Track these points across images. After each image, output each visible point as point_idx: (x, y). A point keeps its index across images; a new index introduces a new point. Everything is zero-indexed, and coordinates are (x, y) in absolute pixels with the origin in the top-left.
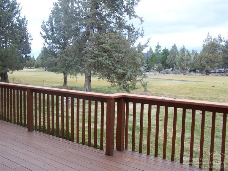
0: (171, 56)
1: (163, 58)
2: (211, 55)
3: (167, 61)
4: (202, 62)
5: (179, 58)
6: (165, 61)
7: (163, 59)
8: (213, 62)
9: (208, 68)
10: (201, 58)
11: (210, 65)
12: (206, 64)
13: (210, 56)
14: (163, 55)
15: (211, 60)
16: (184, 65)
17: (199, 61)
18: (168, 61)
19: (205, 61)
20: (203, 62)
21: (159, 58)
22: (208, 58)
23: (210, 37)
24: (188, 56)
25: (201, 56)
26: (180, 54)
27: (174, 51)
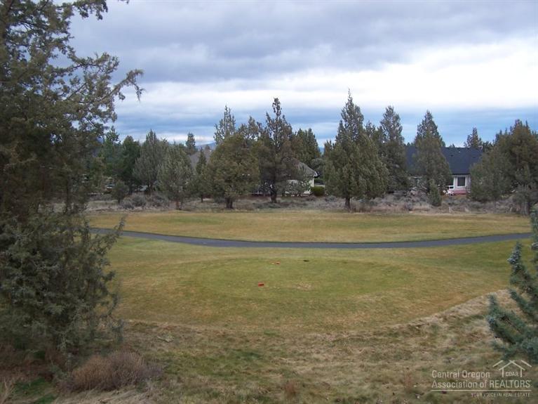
0: (143, 158)
1: (125, 162)
2: (235, 164)
3: (134, 172)
4: (216, 179)
5: (165, 173)
6: (131, 170)
7: (124, 166)
8: (241, 180)
9: (231, 192)
10: (215, 171)
11: (235, 186)
12: (226, 184)
13: (234, 168)
14: (125, 157)
15: (236, 176)
16: (176, 187)
17: (210, 176)
18: (138, 170)
19: (224, 178)
20: (220, 180)
21: (116, 162)
22: (229, 170)
23: (230, 116)
24: (186, 168)
25: (214, 166)
26: (168, 162)
27: (152, 148)
